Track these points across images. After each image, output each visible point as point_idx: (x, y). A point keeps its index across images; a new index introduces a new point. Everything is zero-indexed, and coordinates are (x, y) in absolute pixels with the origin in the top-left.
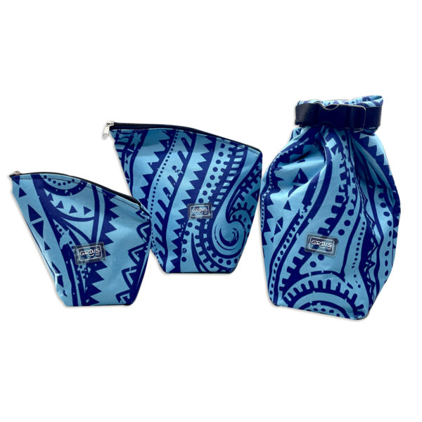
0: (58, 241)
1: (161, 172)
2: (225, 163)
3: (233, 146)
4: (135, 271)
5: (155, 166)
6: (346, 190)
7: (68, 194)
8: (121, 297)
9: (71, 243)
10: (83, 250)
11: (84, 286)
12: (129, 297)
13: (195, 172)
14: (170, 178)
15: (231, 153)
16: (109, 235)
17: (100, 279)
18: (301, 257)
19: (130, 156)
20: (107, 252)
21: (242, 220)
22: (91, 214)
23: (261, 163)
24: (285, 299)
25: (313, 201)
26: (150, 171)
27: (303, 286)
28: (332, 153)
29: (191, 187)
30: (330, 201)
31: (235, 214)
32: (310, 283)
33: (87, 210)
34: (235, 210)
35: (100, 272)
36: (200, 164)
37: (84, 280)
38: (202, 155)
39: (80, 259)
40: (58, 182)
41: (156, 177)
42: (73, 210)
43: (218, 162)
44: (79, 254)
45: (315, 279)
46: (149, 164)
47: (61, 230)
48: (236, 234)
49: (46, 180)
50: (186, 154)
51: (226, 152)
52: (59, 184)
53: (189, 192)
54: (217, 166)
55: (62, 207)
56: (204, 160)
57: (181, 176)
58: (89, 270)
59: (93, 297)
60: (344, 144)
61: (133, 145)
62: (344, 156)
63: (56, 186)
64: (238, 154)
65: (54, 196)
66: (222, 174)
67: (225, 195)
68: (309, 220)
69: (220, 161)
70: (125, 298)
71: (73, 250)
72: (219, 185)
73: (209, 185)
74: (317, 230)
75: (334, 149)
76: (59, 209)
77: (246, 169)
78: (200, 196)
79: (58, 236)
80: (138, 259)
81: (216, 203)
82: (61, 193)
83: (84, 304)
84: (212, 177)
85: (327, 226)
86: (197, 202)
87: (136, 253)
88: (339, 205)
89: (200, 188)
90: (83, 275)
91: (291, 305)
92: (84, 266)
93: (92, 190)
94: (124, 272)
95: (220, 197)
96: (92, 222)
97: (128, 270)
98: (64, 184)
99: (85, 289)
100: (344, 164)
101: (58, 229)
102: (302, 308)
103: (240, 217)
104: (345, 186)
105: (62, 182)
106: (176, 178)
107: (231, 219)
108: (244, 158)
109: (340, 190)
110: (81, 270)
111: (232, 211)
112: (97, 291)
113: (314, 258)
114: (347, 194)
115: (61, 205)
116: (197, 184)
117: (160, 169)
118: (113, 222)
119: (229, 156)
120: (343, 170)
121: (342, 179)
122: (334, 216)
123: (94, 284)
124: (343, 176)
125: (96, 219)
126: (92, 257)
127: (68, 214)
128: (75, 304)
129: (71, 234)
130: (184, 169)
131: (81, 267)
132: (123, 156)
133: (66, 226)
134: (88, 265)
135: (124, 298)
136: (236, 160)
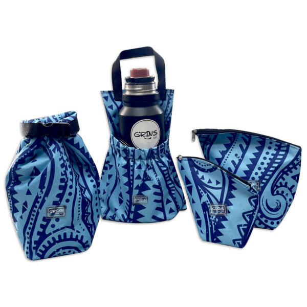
0: (200, 199)
1: (227, 157)
2: (272, 154)
3: (278, 144)
4: (246, 227)
5: (223, 153)
7: (207, 172)
8: (236, 242)
9: (207, 201)
10: (214, 207)
11: (214, 229)
12: (241, 243)
13: (250, 159)
14: (233, 162)
15: (277, 148)
16: (231, 200)
17: (223, 227)
21: (284, 194)
22: (220, 185)
23: (301, 156)
26: (220, 156)
29: (247, 169)
33: (218, 183)
34: (278, 187)
35: (223, 223)
36: (254, 154)
37: (213, 226)
38: (256, 147)
41: (224, 160)
42: (210, 182)
43: (267, 153)
44: (212, 209)
47: (202, 193)
48: (279, 204)
49: (195, 162)
50: (245, 146)
51: (274, 147)
52: (202, 165)
53: (245, 172)
54: (266, 156)
55: (204, 179)
56: (257, 151)
57: (240, 161)
58: (217, 220)
59: (218, 237)
63: (200, 166)
64: (282, 149)
65: (199, 172)
66: (269, 161)
67: (271, 176)
69: (269, 153)
70: (239, 243)
71: (208, 206)
72: (267, 169)
73: (259, 169)
76: (202, 180)
77: (288, 160)
78: (253, 175)
79: (200, 196)
81: (264, 181)
82: (203, 170)
83: (213, 241)
84: (262, 163)
86: (250, 179)
87: (247, 215)
89: (253, 170)
90: (213, 222)
92: (214, 217)
94: (239, 226)
95: (267, 177)
96: (220, 190)
97: (241, 225)
99: (214, 231)
101: (201, 192)
103: (283, 192)
105: (204, 165)
106: (237, 162)
107: (275, 193)
108: (287, 152)
110: (212, 219)
112: (221, 234)
115: (203, 178)
118: (233, 192)
119: (275, 149)
123: (219, 230)
125: (223, 189)
126: (219, 212)
127: (207, 183)
128: (208, 240)
129: (208, 196)
130: (243, 156)
131: (212, 217)
132: (204, 145)
133: (205, 191)
134: (217, 216)
136: (281, 153)
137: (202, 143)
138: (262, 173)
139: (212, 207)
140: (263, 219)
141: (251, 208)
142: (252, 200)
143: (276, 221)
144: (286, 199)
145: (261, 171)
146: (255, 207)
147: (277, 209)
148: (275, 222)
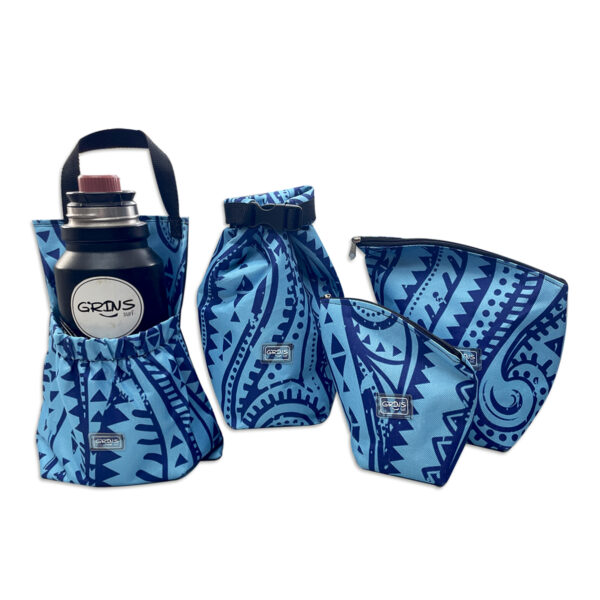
0: (360, 383)
1: (418, 299)
2: (507, 295)
3: (521, 272)
4: (450, 443)
5: (411, 290)
6: (294, 292)
7: (376, 328)
8: (429, 473)
9: (373, 388)
10: (386, 400)
11: (384, 446)
12: (438, 476)
13: (462, 304)
14: (428, 308)
15: (518, 281)
16: (420, 387)
17: (403, 442)
18: (258, 371)
19: (382, 274)
20: (414, 409)
21: (531, 379)
22: (401, 357)
23: (566, 299)
24: (245, 421)
25: (263, 308)
26: (404, 296)
27: (263, 402)
28: (275, 255)
29: (455, 324)
30: (280, 305)
31: (517, 368)
32: (271, 396)
33: (396, 351)
34: (516, 363)
35: (404, 433)
36: (470, 293)
37: (384, 439)
38: (476, 280)
39: (381, 411)
40: (367, 311)
41: (411, 305)
42: (381, 348)
43: (498, 292)
44: (381, 404)
45: (275, 392)
46: (403, 286)
47: (364, 370)
48: (518, 399)
49: (355, 308)
50: (453, 277)
51: (511, 280)
52: (368, 315)
53: (451, 329)
54: (495, 298)
55: (369, 343)
56: (477, 288)
57: (443, 307)
58: (391, 427)
59: (393, 463)
60: (286, 242)
61: (387, 260)
62: (287, 256)
63: (364, 316)
64: (527, 284)
65: (362, 328)
66: (500, 309)
67: (503, 341)
68: (262, 329)
69: (500, 290)
70: (434, 476)
71: (375, 398)
72: (495, 326)
73: (480, 324)
74: (271, 338)
75: (277, 251)
76: (365, 344)
77: (539, 307)
78: (466, 336)
79: (360, 377)
80: (455, 428)
81: (488, 350)
82: (369, 325)
83: (383, 471)
84: (486, 313)
85: (280, 333)
86: (461, 344)
87: (453, 419)
88: (290, 308)
89: (467, 326)
90: (383, 432)
91: (251, 426)
92: (386, 421)
93: (403, 328)
94: (435, 440)
95: (494, 342)
96: (401, 366)
97: (440, 439)
98: (373, 315)
99: (385, 450)
100: (288, 265)
101: (361, 368)
102: (264, 426)
103: (527, 374)
104: (293, 287)
105: (371, 312)
106: (436, 308)
107: (511, 375)
108: (537, 290)
109: (289, 292)
110: (382, 425)
111: (511, 365)
112: (399, 457)
113: (271, 369)
114: (295, 296)
115: (367, 340)
116: (464, 321)
117: (416, 295)
118: (426, 372)
119: (514, 285)
120: (289, 271)
121: (289, 280)
122: (286, 320)
123: (395, 447)
124: (290, 277)
125: (406, 363)
126: (396, 412)
127: (374, 352)
128: (371, 468)
129: (375, 378)
130: (448, 298)
131: (382, 422)
132: (374, 273)
133: (370, 367)
134: (392, 420)
135: (432, 475)
136: (525, 292)
137: (371, 269)
138: (484, 332)
139: (383, 400)
140: (484, 429)
141: (462, 405)
142: (463, 389)
143: (512, 434)
144: (533, 389)
145: (483, 329)
146: (470, 404)
147: (513, 410)
148: (509, 435)
